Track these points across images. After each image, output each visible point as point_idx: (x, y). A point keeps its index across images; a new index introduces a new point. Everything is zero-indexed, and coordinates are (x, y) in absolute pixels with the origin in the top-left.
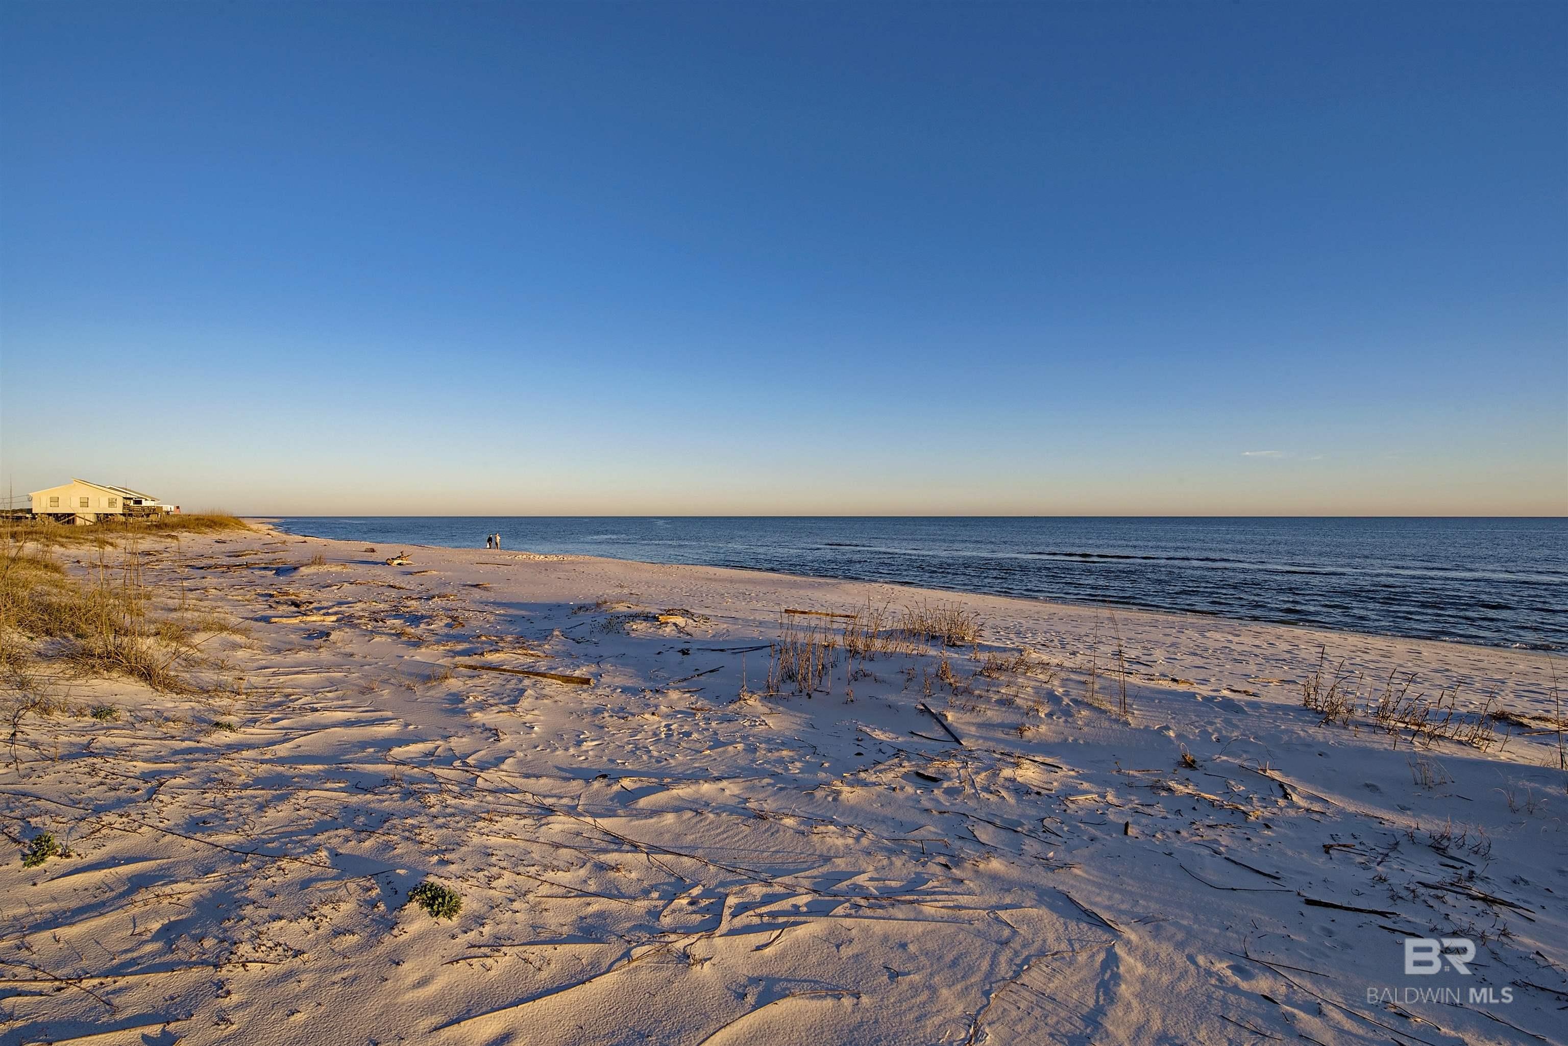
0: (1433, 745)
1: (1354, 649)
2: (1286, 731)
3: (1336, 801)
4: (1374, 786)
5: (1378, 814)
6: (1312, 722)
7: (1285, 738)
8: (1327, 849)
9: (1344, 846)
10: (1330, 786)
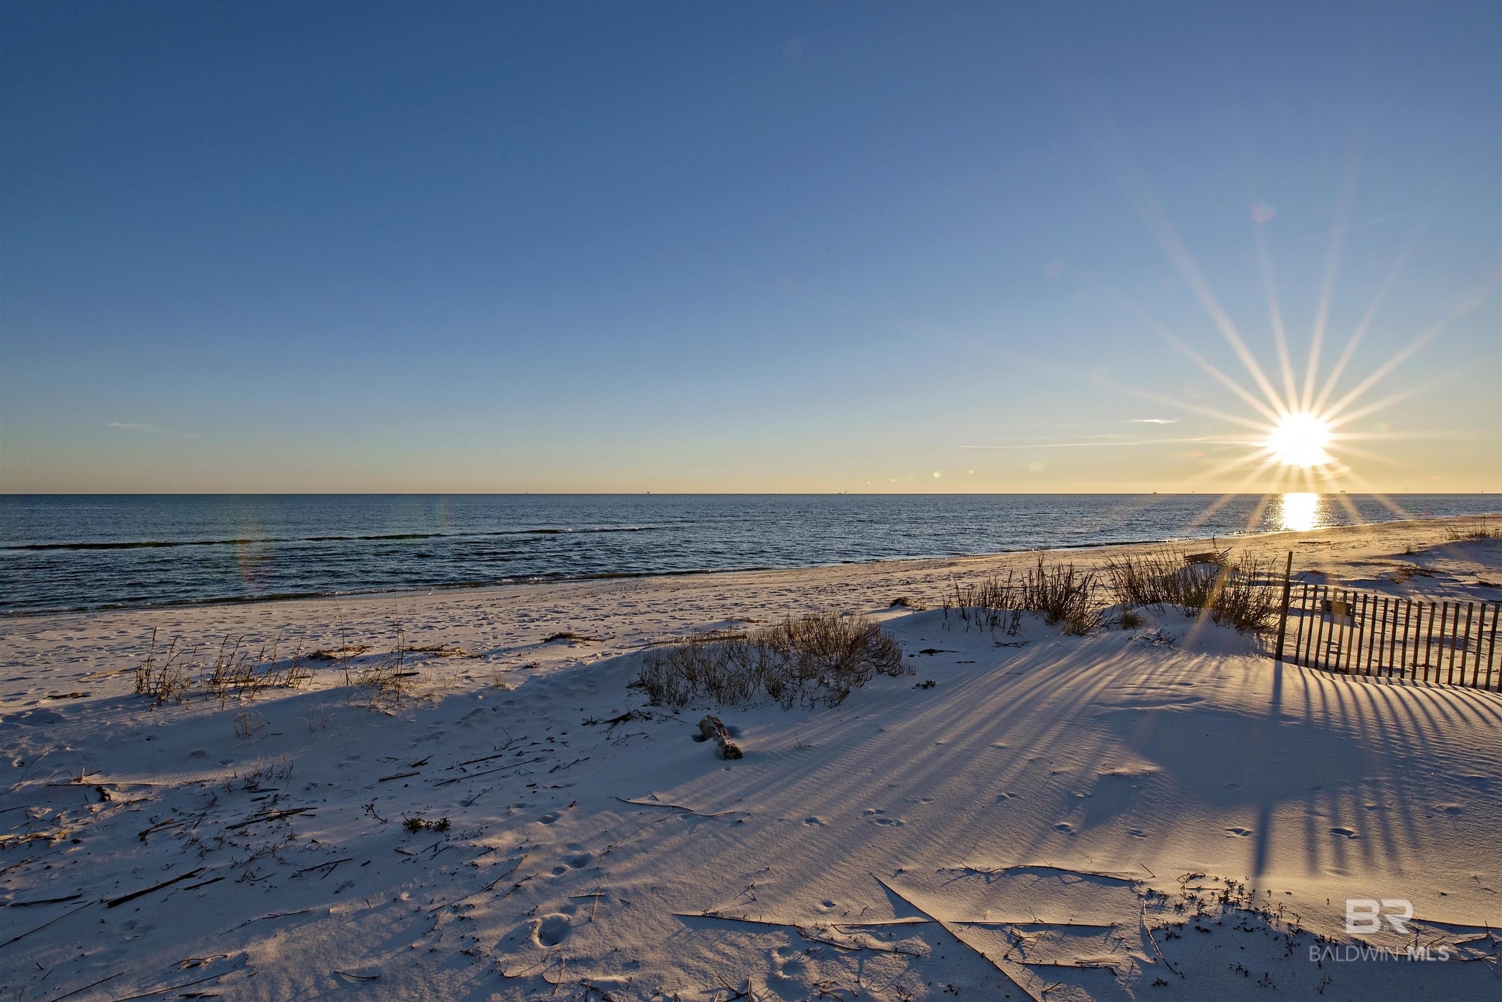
0: (256, 696)
1: (212, 620)
2: (111, 727)
3: (159, 782)
4: (198, 752)
5: (201, 778)
6: (142, 709)
7: (110, 734)
8: (143, 836)
9: (162, 824)
10: (154, 769)
